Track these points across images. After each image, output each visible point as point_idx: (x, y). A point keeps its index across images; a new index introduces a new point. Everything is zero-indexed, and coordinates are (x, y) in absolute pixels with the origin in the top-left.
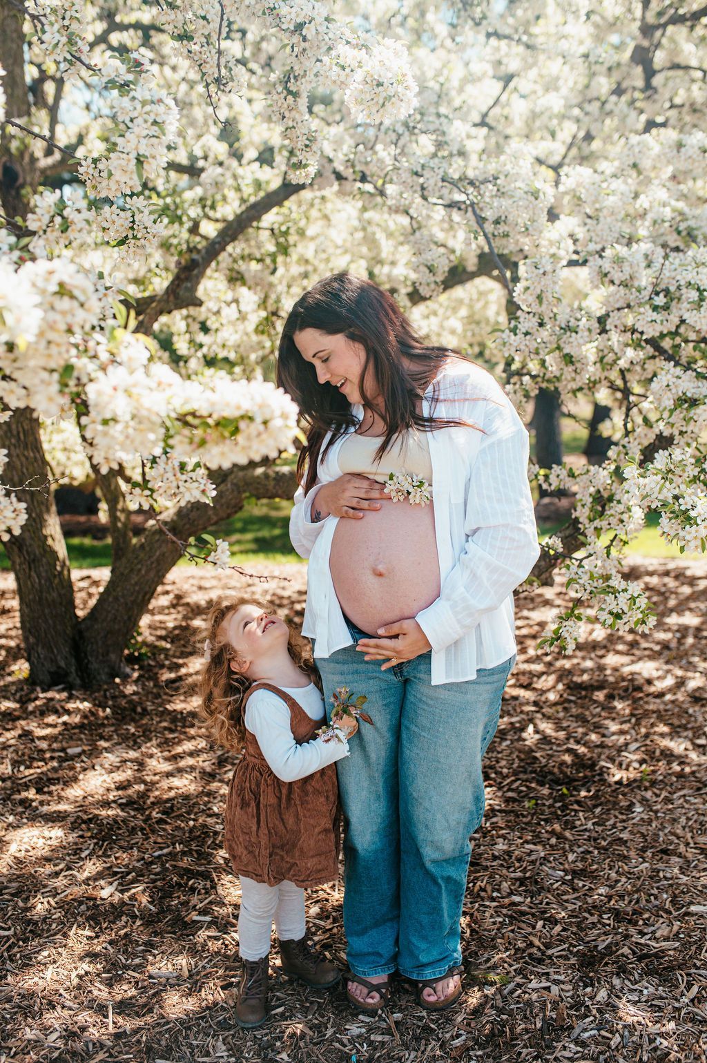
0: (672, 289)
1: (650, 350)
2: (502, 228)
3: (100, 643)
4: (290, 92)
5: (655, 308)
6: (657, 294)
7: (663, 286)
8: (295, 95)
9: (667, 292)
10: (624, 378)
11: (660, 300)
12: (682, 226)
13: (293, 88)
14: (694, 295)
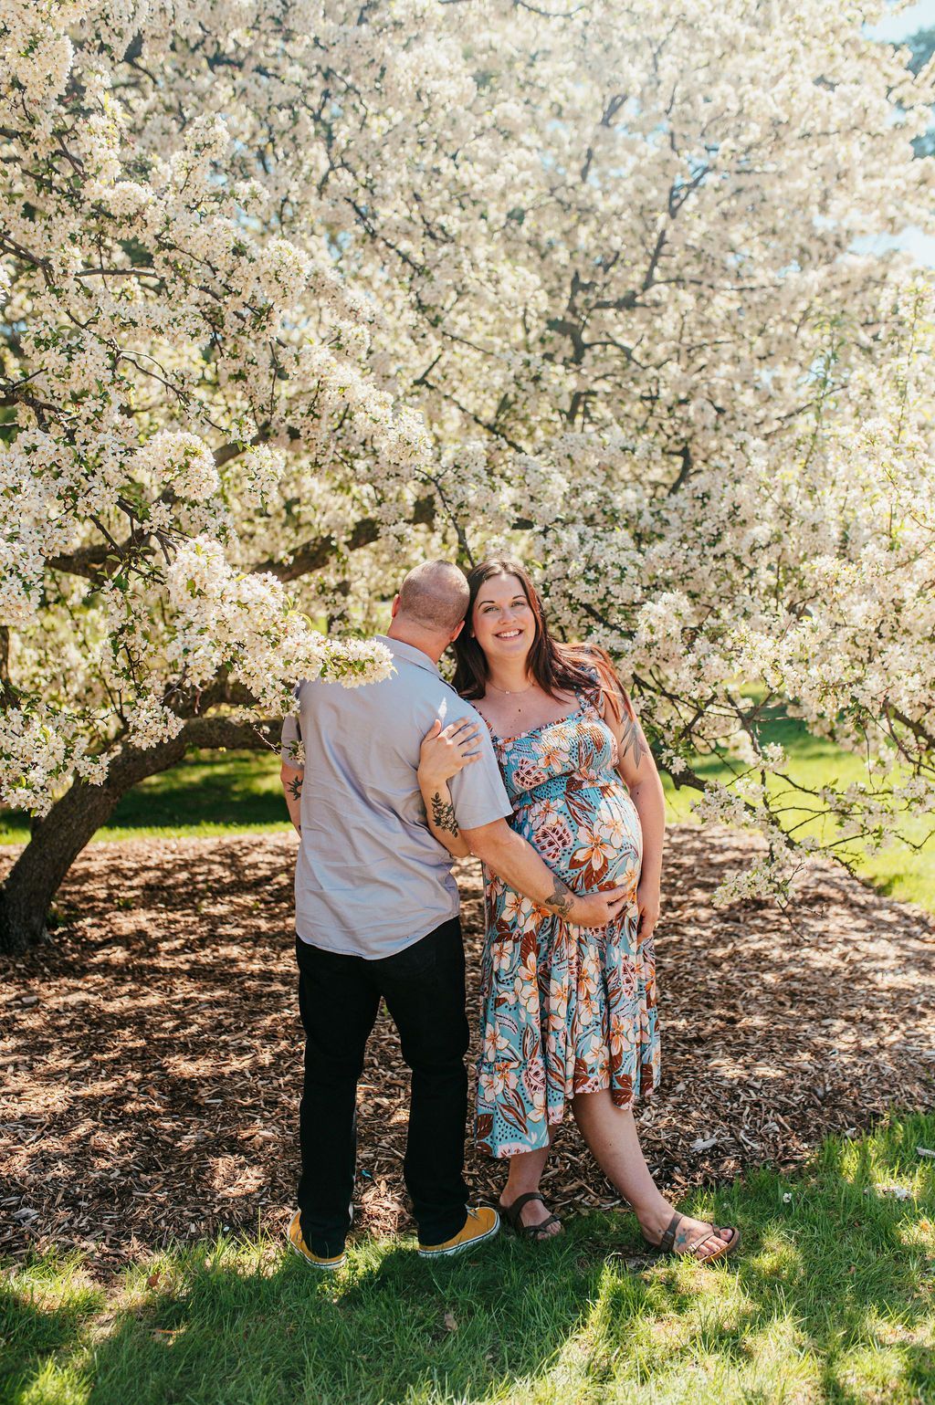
0: (601, 566)
1: (583, 611)
2: (464, 511)
3: (23, 904)
4: (316, 416)
5: (588, 581)
6: (589, 569)
7: (593, 563)
8: (319, 417)
9: (596, 568)
10: (563, 633)
11: (592, 575)
12: (608, 508)
13: (316, 411)
14: (617, 573)
